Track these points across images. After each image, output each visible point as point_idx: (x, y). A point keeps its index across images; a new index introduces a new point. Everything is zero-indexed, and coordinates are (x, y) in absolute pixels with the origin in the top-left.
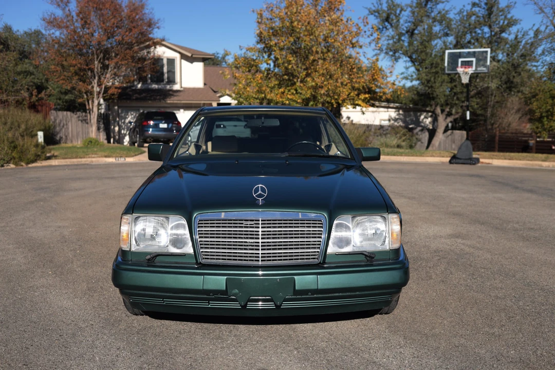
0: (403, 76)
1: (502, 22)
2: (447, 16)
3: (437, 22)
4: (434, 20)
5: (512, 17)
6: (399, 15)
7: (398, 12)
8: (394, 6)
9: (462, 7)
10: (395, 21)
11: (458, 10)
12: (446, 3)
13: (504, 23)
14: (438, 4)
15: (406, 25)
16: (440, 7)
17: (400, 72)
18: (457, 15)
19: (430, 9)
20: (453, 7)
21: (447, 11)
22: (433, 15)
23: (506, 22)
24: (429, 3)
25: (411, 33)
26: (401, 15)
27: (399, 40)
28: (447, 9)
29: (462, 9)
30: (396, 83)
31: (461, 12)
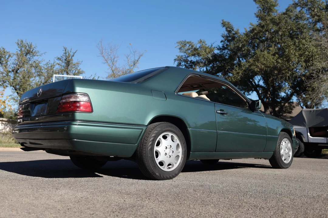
0: (11, 97)
1: (74, 71)
2: (40, 65)
3: (33, 67)
4: (32, 66)
5: (80, 69)
6: (8, 59)
7: (7, 57)
8: (4, 52)
9: (48, 61)
10: (4, 62)
11: (46, 63)
12: (39, 56)
13: (75, 72)
14: (34, 56)
15: (13, 66)
16: (35, 58)
17: (9, 95)
18: (45, 66)
19: (29, 59)
20: (43, 60)
21: (39, 62)
22: (30, 62)
23: (77, 72)
24: (28, 55)
25: (16, 71)
26: (9, 59)
27: (7, 75)
28: (39, 60)
29: (48, 62)
30: (5, 102)
31: (47, 64)
